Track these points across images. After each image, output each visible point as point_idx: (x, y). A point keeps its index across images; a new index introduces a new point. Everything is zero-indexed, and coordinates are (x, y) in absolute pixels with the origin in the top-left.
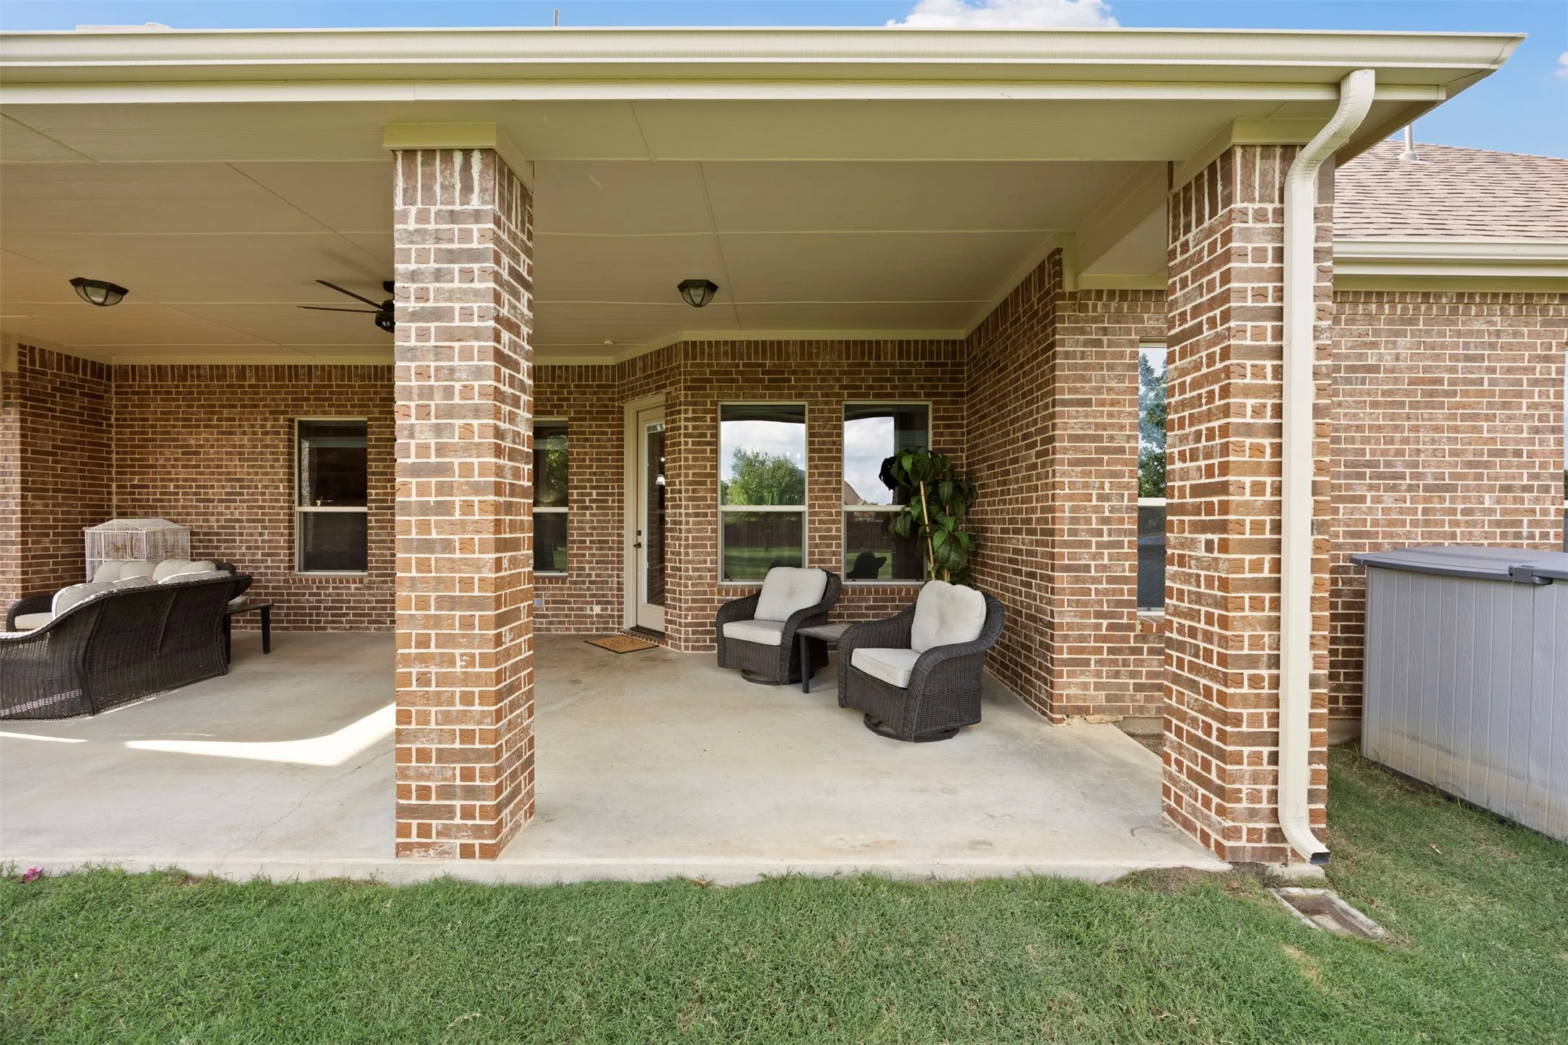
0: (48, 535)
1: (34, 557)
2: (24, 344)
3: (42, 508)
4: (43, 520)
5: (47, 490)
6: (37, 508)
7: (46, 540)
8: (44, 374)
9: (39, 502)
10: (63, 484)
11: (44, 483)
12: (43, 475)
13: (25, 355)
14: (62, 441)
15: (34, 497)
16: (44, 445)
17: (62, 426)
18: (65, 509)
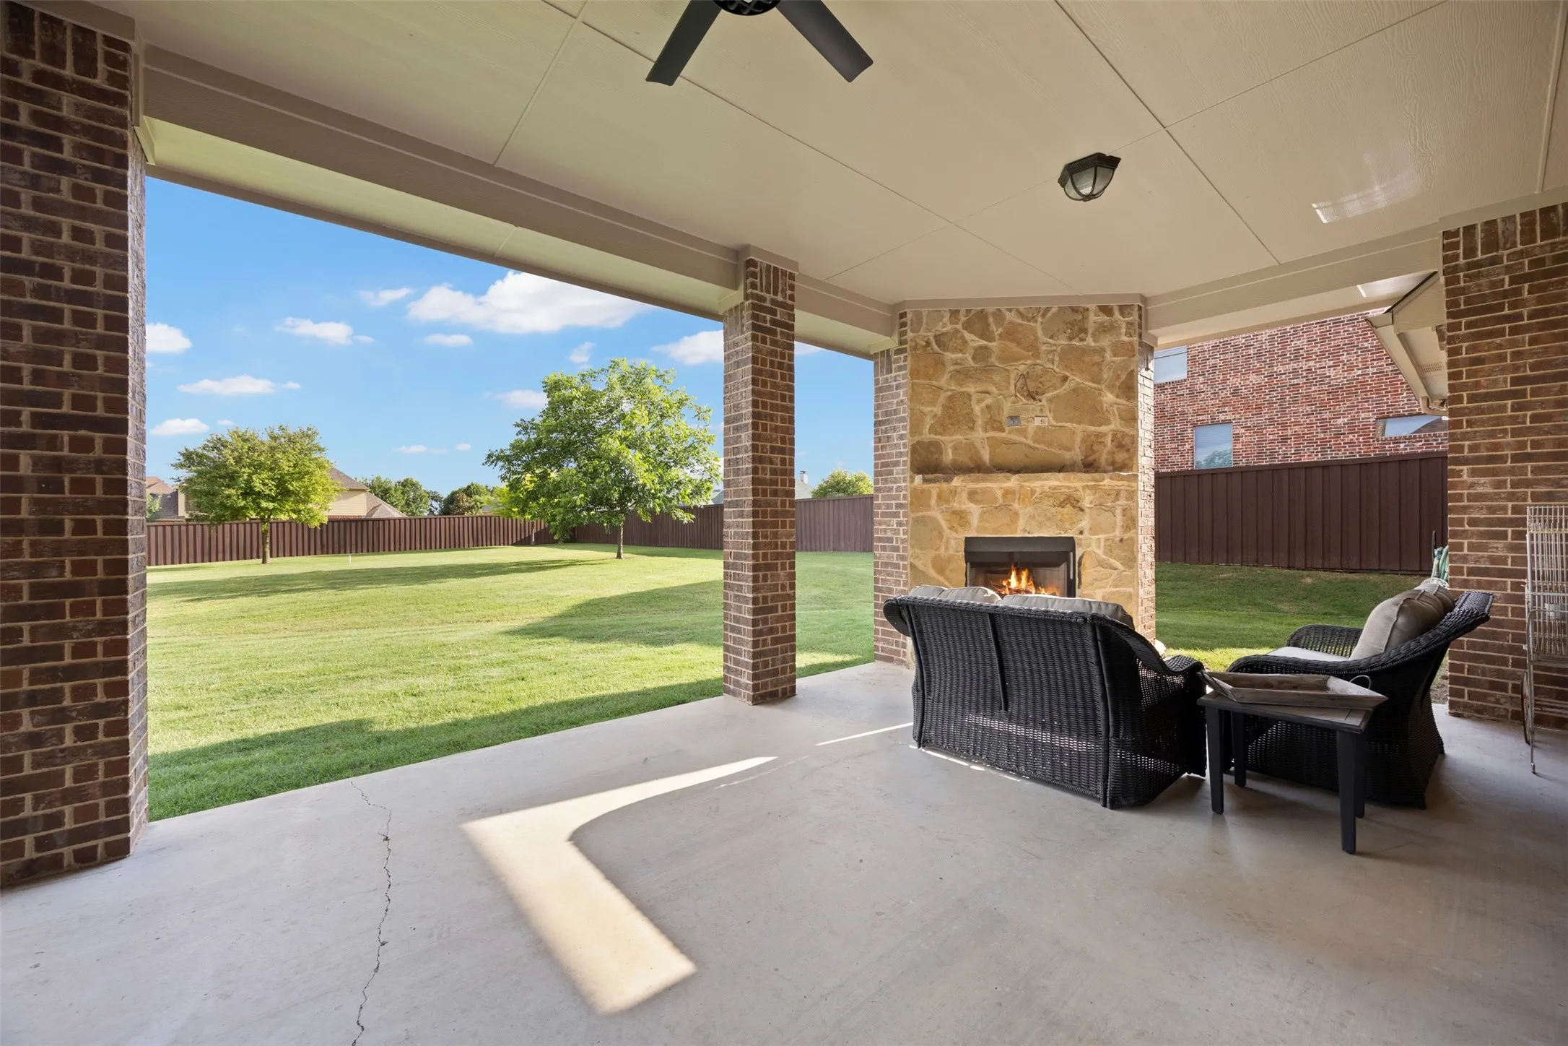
0: (1503, 536)
1: (1472, 572)
2: (1452, 228)
3: (1490, 490)
4: (1492, 510)
5: (1502, 459)
6: (1480, 490)
7: (1500, 544)
8: (1496, 261)
9: (1482, 480)
10: (1535, 444)
11: (1496, 447)
12: (1492, 434)
13: (1455, 246)
14: (1534, 367)
15: (1473, 473)
16: (1495, 382)
17: (1533, 341)
18: (1543, 489)
